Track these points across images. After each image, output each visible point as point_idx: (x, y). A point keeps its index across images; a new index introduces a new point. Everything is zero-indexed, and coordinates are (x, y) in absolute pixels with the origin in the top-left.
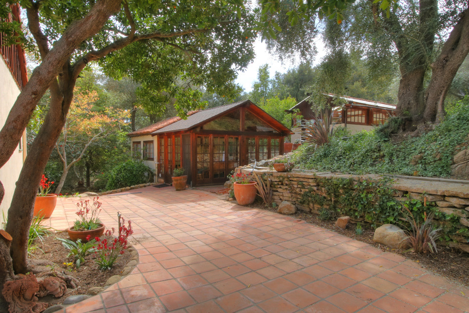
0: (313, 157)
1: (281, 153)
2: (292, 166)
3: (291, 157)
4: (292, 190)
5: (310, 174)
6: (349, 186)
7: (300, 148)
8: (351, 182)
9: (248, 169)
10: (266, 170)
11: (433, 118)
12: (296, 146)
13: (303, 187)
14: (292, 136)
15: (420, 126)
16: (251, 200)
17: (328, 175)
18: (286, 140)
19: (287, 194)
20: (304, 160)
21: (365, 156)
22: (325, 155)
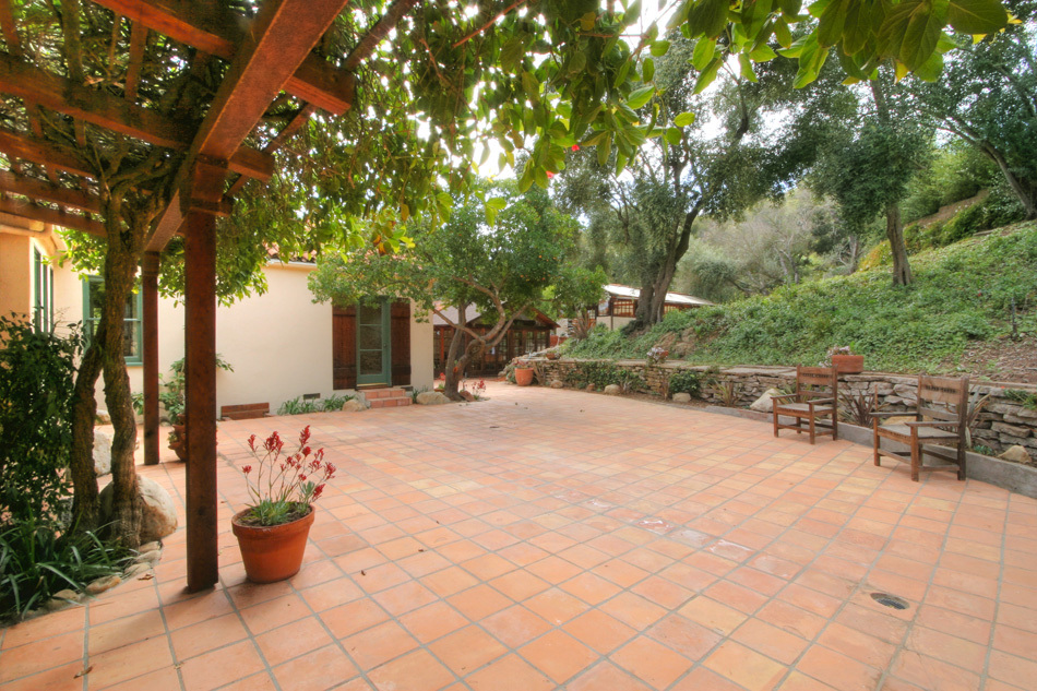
0: (575, 349)
1: (547, 346)
2: (560, 355)
3: (557, 349)
4: (560, 372)
5: (572, 360)
6: (594, 366)
7: (566, 342)
8: (596, 363)
9: (523, 359)
10: (540, 359)
11: (655, 321)
12: (563, 339)
13: (568, 369)
14: (557, 329)
15: (648, 327)
16: (530, 382)
17: (583, 360)
18: (552, 332)
19: (556, 376)
20: (569, 351)
21: (610, 348)
22: (585, 348)
